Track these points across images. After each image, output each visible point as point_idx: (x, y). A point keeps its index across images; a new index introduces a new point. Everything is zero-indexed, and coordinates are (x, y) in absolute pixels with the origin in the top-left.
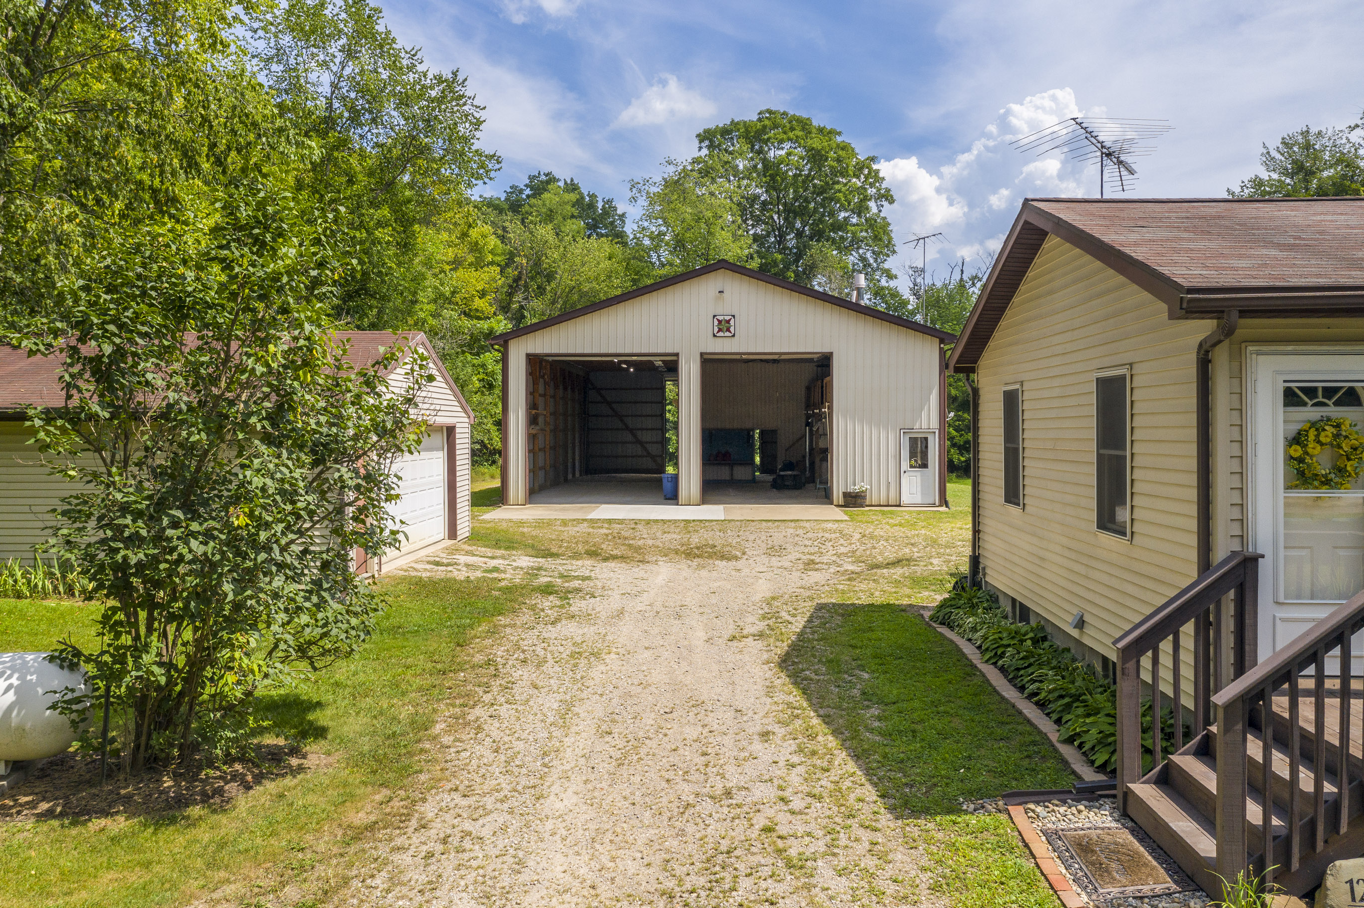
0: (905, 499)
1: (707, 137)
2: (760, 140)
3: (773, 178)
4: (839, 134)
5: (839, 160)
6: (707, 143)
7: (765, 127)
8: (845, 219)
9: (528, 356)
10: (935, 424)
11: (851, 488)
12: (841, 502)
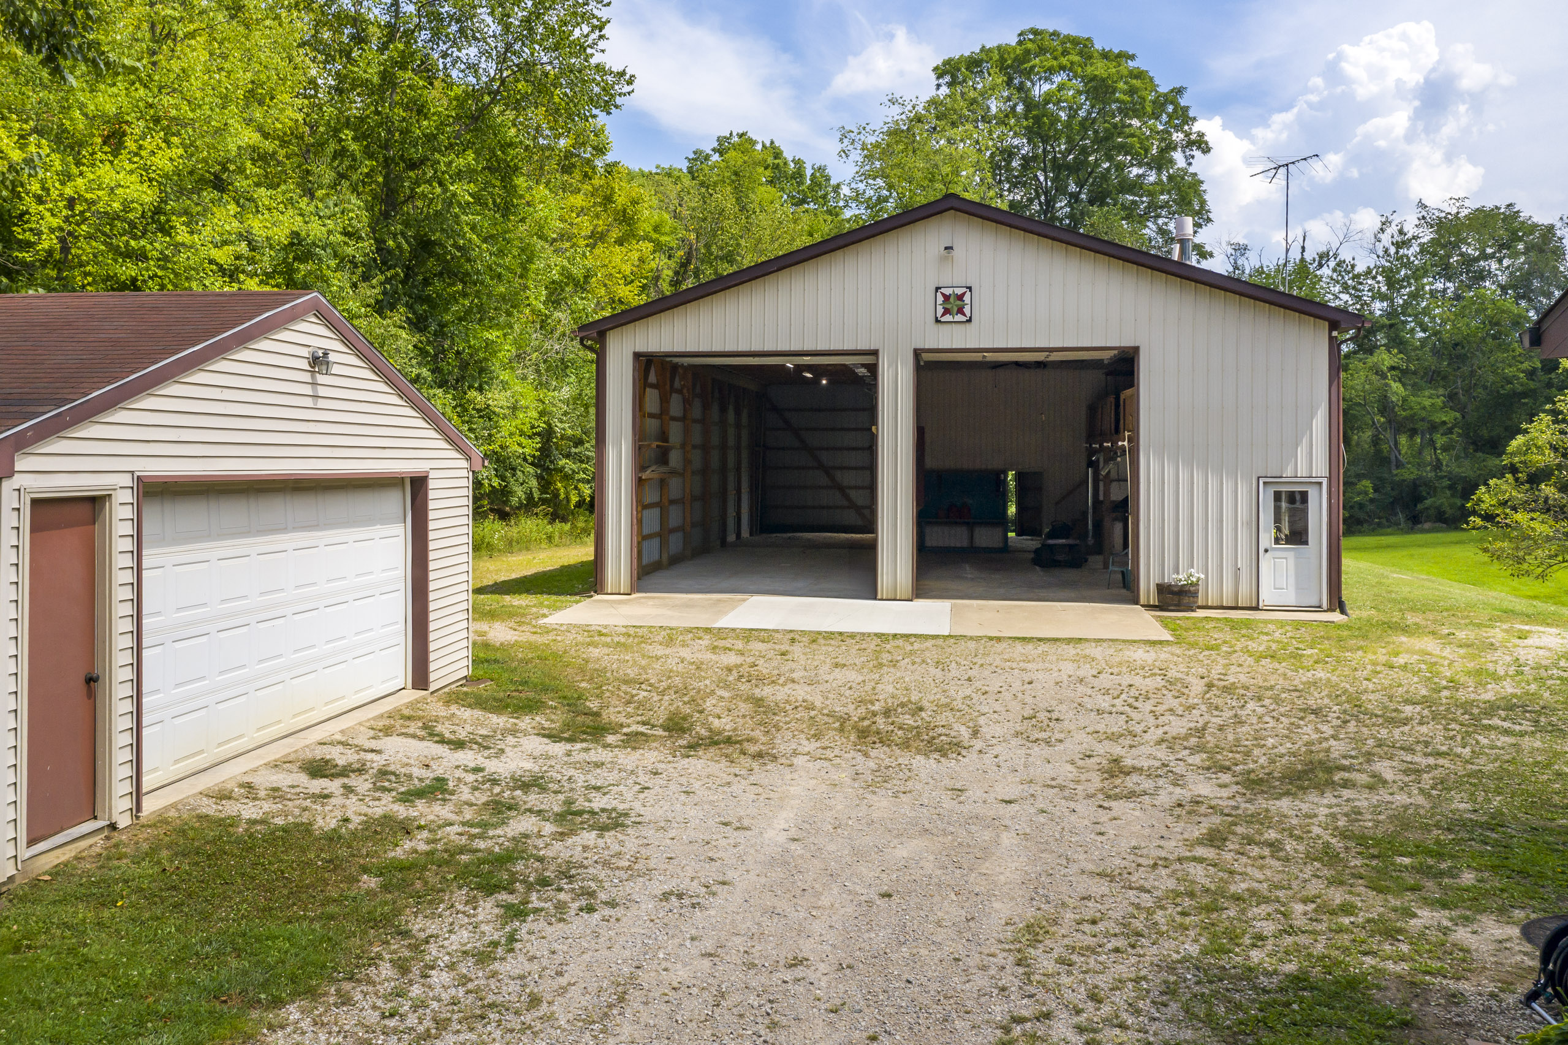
0: (1267, 596)
1: (948, 71)
2: (1021, 73)
3: (1037, 120)
4: (1132, 57)
5: (1132, 91)
6: (948, 78)
7: (1027, 52)
8: (1139, 176)
9: (637, 356)
10: (1320, 468)
11: (1170, 578)
12: (1154, 600)
